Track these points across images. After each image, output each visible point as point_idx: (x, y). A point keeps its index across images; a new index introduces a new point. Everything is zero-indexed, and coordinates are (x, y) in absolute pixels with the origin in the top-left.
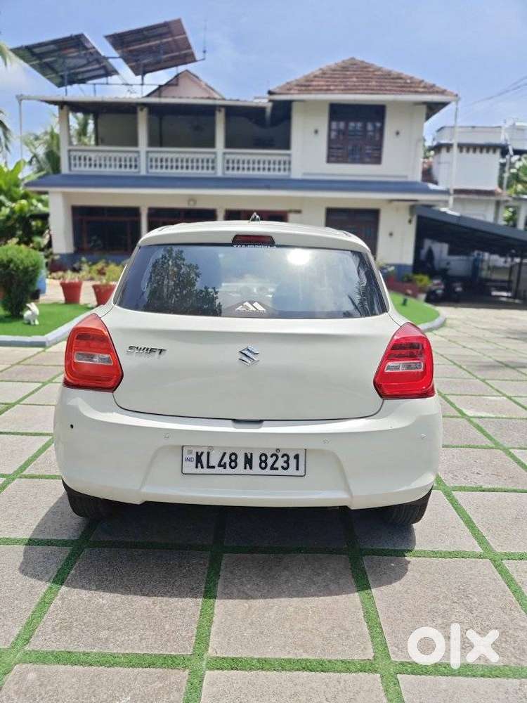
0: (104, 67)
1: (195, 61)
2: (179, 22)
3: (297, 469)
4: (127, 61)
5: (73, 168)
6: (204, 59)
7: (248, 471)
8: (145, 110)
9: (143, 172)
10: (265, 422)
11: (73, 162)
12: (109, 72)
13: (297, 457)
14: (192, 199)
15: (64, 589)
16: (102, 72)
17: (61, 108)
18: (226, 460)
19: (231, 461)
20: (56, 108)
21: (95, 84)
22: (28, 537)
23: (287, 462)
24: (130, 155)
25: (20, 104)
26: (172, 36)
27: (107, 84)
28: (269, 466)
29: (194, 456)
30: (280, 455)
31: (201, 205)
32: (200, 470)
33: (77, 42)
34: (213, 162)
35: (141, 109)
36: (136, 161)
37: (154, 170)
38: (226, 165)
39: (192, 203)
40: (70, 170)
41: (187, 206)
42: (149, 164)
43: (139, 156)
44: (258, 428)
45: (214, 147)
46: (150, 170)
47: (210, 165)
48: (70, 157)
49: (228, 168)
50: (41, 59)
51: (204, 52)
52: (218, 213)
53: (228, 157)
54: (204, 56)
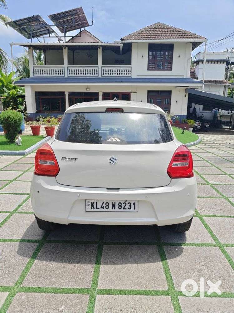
0: (48, 30)
1: (88, 26)
2: (81, 9)
3: (135, 209)
4: (58, 27)
6: (92, 25)
7: (114, 210)
9: (66, 76)
10: (120, 189)
11: (35, 72)
12: (50, 31)
13: (134, 204)
14: (88, 87)
15: (36, 261)
16: (47, 32)
18: (104, 205)
19: (106, 206)
20: (27, 49)
21: (44, 37)
22: (20, 239)
23: (130, 206)
24: (60, 68)
25: (11, 47)
26: (78, 15)
27: (50, 37)
28: (123, 208)
29: (90, 204)
30: (127, 203)
32: (93, 210)
33: (36, 18)
34: (97, 71)
35: (65, 48)
36: (63, 71)
37: (71, 75)
38: (103, 72)
39: (88, 89)
40: (34, 76)
41: (86, 91)
42: (69, 72)
43: (64, 69)
44: (118, 192)
45: (97, 64)
46: (69, 75)
47: (96, 72)
48: (34, 70)
49: (104, 74)
50: (20, 27)
51: (92, 21)
52: (99, 94)
53: (103, 68)
54: (92, 23)
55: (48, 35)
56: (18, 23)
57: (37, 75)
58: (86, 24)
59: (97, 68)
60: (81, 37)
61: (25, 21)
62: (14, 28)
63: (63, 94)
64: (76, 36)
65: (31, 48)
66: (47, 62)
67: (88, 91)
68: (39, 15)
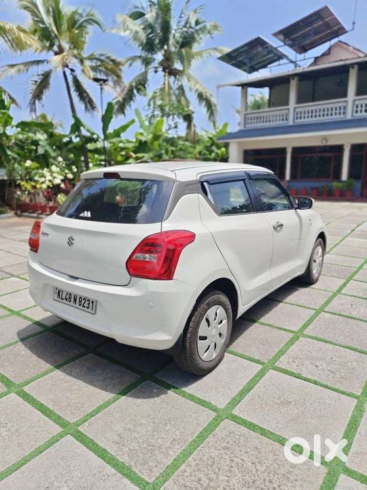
0: (277, 55)
1: (346, 32)
2: (326, 8)
3: (92, 310)
4: (291, 46)
6: (353, 29)
7: (74, 305)
8: (296, 78)
9: (291, 123)
11: (247, 122)
12: (280, 57)
13: (93, 302)
14: (325, 138)
15: (20, 343)
16: (276, 58)
17: (243, 88)
18: (68, 297)
19: (69, 298)
20: (240, 88)
21: (271, 67)
22: (37, 320)
23: (89, 304)
24: (283, 112)
25: (218, 91)
26: (323, 19)
27: (280, 65)
28: (82, 305)
29: (57, 291)
30: (87, 299)
31: (332, 142)
32: (58, 299)
34: (344, 109)
35: (293, 79)
36: (287, 116)
37: (299, 120)
38: (355, 109)
39: (324, 141)
40: (245, 127)
41: (320, 144)
42: (296, 116)
43: (289, 112)
44: (73, 281)
45: (346, 97)
46: (296, 121)
47: (342, 111)
48: (245, 119)
49: (357, 112)
50: (235, 60)
51: (354, 23)
52: (345, 148)
53: (357, 103)
54: (353, 26)
55: (277, 63)
56: (233, 55)
57: (250, 125)
58: (341, 31)
59: (345, 104)
60: (330, 54)
61: (246, 48)
62: (229, 63)
63: (283, 151)
64: (323, 55)
65: (245, 87)
66: (271, 104)
67: (324, 143)
68: (259, 37)
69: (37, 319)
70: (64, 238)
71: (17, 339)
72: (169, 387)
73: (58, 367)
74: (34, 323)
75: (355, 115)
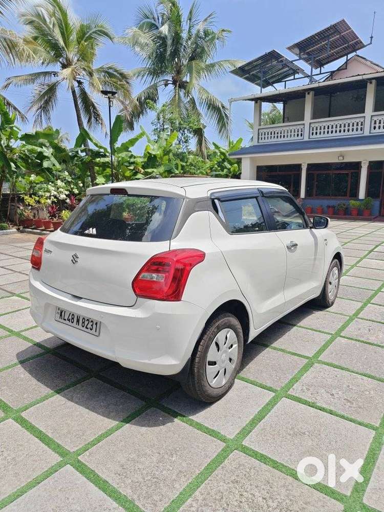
1: (364, 46)
2: (343, 22)
3: (96, 331)
4: (307, 60)
5: (260, 141)
6: (371, 43)
7: (77, 326)
8: (312, 93)
9: (306, 139)
10: (83, 299)
11: (260, 137)
12: (295, 71)
13: (96, 324)
14: (342, 155)
16: (291, 71)
17: (256, 102)
18: (70, 318)
19: (72, 319)
20: (252, 103)
21: (285, 81)
23: (92, 325)
24: (298, 127)
25: (230, 105)
26: (339, 33)
27: (294, 79)
28: (85, 326)
29: (60, 311)
30: (90, 320)
31: (348, 159)
32: (60, 320)
34: (362, 125)
35: (309, 94)
36: (302, 131)
37: (314, 136)
38: (373, 126)
39: (340, 158)
40: (258, 143)
41: (337, 161)
42: (311, 132)
43: (304, 128)
44: (77, 301)
45: (364, 112)
46: (311, 137)
47: (359, 127)
48: (259, 133)
49: (375, 128)
50: (249, 73)
51: (372, 37)
52: (362, 165)
53: (375, 118)
54: (371, 40)
55: (292, 77)
56: (246, 68)
57: (263, 141)
58: (358, 45)
59: (362, 120)
60: (346, 69)
61: (260, 62)
62: (241, 77)
63: (298, 167)
64: (339, 70)
65: (259, 101)
66: (286, 119)
67: (341, 160)
68: (274, 50)
69: (38, 340)
70: (68, 256)
71: (16, 361)
72: (175, 415)
73: (59, 392)
74: (35, 345)
75: (373, 131)
